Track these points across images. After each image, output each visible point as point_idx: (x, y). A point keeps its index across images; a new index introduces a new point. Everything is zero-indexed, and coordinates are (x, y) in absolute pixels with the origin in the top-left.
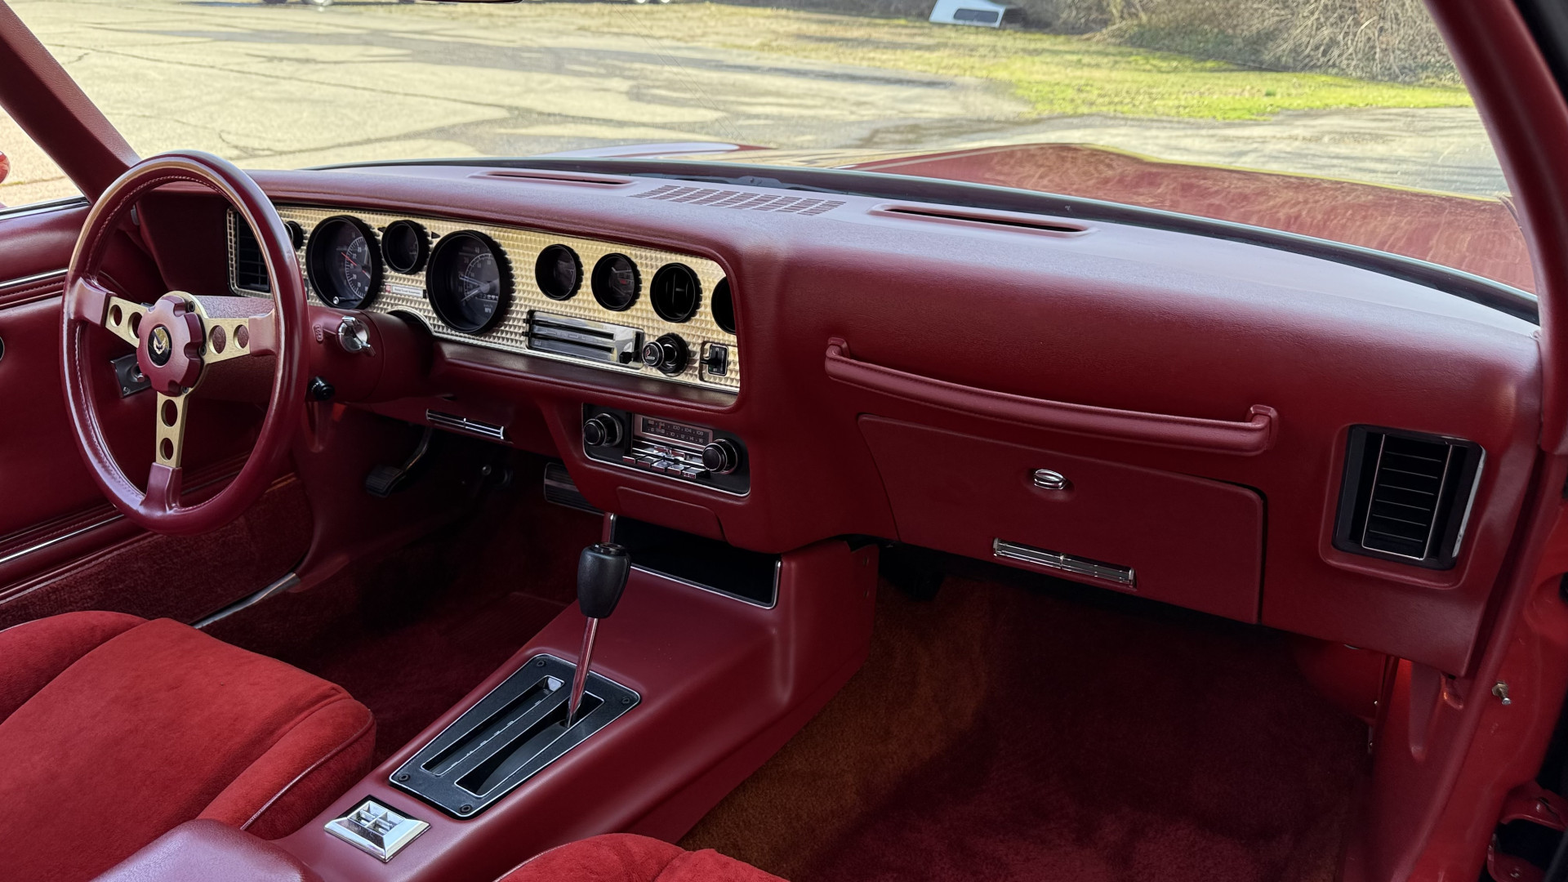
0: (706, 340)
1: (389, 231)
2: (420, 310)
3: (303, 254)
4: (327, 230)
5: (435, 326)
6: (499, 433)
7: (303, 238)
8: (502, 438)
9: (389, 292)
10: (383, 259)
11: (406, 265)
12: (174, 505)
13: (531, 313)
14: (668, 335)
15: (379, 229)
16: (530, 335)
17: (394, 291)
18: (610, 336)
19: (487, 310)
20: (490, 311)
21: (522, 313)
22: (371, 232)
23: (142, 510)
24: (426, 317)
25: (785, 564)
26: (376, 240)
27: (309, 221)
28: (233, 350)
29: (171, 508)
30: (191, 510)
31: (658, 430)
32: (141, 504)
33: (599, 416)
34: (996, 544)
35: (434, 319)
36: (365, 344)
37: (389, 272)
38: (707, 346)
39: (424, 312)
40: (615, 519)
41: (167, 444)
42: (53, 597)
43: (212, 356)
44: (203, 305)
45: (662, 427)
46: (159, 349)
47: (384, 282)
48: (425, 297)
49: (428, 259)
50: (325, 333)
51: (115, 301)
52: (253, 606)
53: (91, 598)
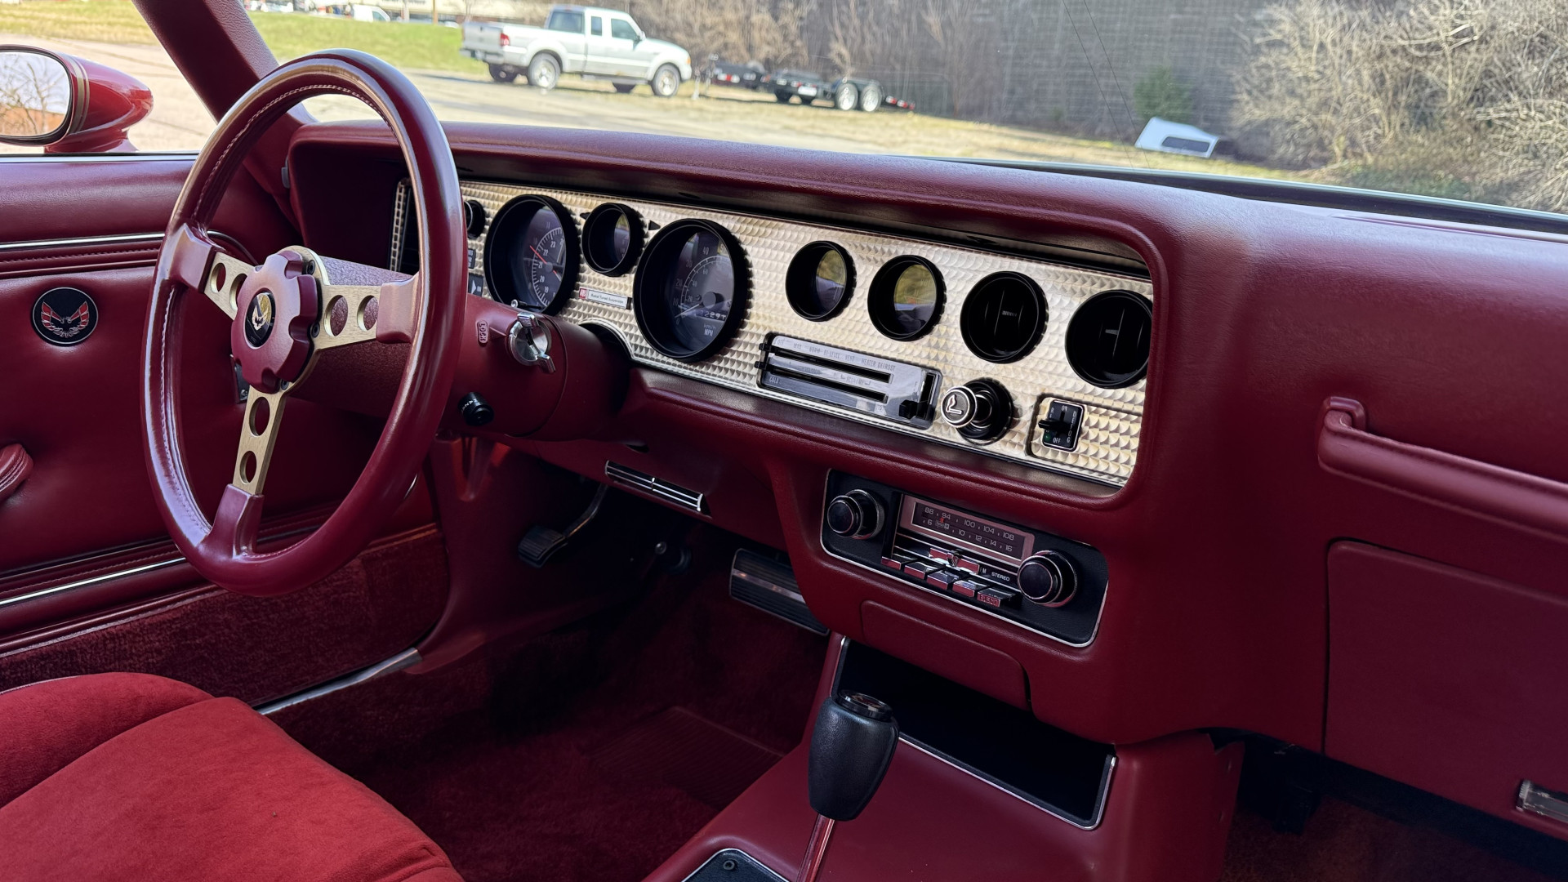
0: (1046, 392)
1: (591, 218)
2: (621, 325)
3: (482, 244)
4: (518, 214)
5: (636, 346)
6: (695, 502)
7: (484, 223)
8: (699, 509)
9: (584, 298)
10: (582, 256)
11: (611, 265)
12: (244, 548)
13: (771, 336)
14: (982, 380)
15: (582, 215)
16: (765, 367)
17: (590, 297)
18: (885, 378)
19: (707, 332)
20: (711, 334)
21: (759, 336)
22: (571, 218)
23: (202, 549)
24: (627, 334)
25: (1121, 762)
26: (576, 229)
27: (495, 199)
28: (356, 331)
29: (239, 552)
30: (264, 559)
31: (938, 524)
32: (203, 542)
33: (852, 492)
34: (1526, 791)
35: (637, 337)
36: (543, 354)
37: (588, 273)
38: (1047, 403)
39: (627, 328)
40: (847, 645)
41: (250, 458)
42: (110, 646)
43: (326, 338)
44: (324, 268)
45: (945, 521)
46: (258, 322)
47: (579, 285)
48: (628, 308)
49: (640, 258)
50: (491, 333)
51: (222, 258)
52: (359, 686)
53: (159, 652)
